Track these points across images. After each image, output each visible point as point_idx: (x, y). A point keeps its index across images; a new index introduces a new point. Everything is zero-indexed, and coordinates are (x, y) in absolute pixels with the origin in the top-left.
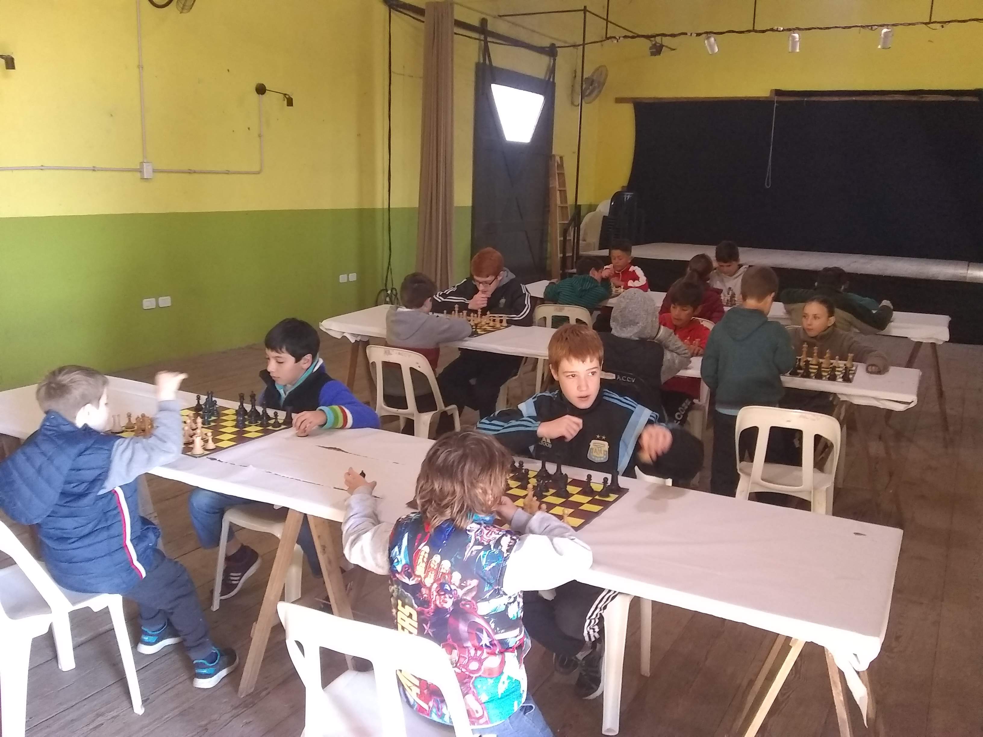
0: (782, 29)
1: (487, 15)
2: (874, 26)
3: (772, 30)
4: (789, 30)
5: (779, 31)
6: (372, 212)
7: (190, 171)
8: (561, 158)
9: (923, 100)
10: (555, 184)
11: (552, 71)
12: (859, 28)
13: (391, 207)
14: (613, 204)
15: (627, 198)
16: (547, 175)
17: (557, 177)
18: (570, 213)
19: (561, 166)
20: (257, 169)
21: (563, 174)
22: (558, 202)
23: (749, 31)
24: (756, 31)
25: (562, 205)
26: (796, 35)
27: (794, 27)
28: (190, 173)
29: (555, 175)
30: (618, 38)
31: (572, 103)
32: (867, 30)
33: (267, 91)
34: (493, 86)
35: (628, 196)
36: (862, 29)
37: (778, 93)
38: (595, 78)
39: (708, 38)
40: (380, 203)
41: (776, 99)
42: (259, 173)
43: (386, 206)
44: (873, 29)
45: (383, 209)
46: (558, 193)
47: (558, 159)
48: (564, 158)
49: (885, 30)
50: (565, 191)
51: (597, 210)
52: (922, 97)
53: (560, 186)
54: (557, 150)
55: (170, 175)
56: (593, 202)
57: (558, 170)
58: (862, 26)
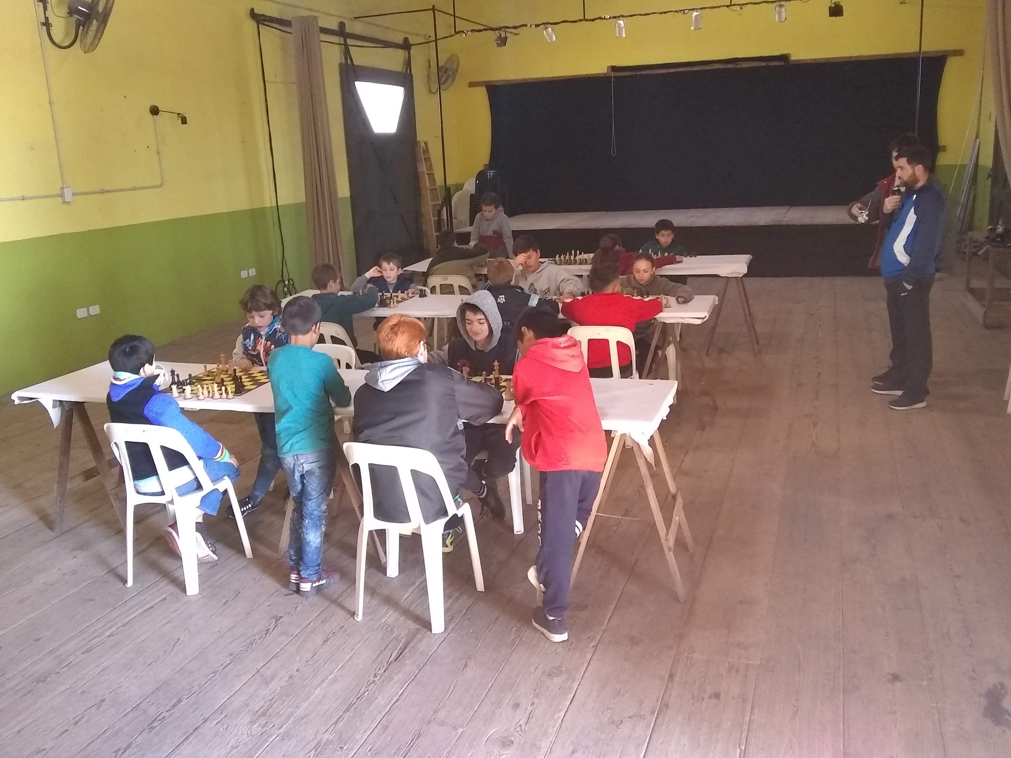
0: (609, 17)
1: (344, 18)
2: (686, 10)
3: (600, 18)
4: (615, 17)
5: (606, 19)
6: (263, 210)
7: (102, 191)
8: (426, 143)
9: (739, 67)
10: (423, 168)
11: (408, 64)
12: (673, 13)
13: (279, 204)
14: (477, 182)
15: (490, 176)
16: (414, 160)
17: (424, 162)
18: (441, 195)
19: (426, 151)
20: (158, 182)
21: (429, 159)
22: (428, 184)
23: (581, 20)
24: (587, 20)
25: (431, 188)
26: (621, 22)
27: (619, 15)
28: (102, 193)
29: (422, 159)
30: (466, 32)
31: (430, 91)
32: (681, 14)
33: (160, 112)
34: (357, 84)
35: (491, 173)
36: (675, 13)
37: (614, 69)
38: (448, 66)
39: (546, 28)
40: (268, 202)
41: (613, 74)
42: (160, 186)
43: (274, 204)
44: (685, 13)
45: (272, 207)
46: (427, 175)
47: (422, 144)
48: (428, 144)
49: (695, 14)
50: (433, 174)
51: (464, 188)
52: (737, 65)
53: (427, 170)
54: (421, 136)
55: (87, 196)
56: (459, 182)
57: (424, 155)
58: (676, 11)
